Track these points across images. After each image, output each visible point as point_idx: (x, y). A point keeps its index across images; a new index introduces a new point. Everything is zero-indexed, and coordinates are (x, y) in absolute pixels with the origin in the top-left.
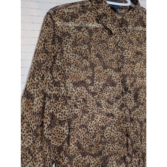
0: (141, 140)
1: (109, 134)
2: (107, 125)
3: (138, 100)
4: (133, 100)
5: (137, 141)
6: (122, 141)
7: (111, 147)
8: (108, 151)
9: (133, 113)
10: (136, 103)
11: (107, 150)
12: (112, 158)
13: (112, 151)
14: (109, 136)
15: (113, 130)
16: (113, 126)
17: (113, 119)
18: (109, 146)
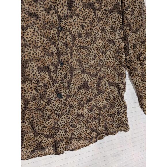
0: (71, 54)
1: (31, 36)
2: (29, 26)
3: (73, 8)
4: (66, 7)
5: (65, 52)
6: (47, 49)
7: (32, 52)
8: (28, 56)
9: (64, 22)
10: (69, 11)
11: (27, 54)
12: (32, 64)
13: (33, 56)
14: (31, 38)
15: (36, 34)
16: (37, 29)
17: (37, 20)
18: (30, 50)
